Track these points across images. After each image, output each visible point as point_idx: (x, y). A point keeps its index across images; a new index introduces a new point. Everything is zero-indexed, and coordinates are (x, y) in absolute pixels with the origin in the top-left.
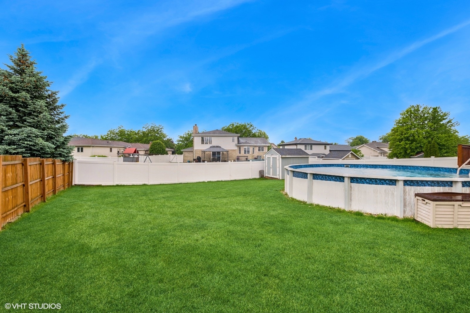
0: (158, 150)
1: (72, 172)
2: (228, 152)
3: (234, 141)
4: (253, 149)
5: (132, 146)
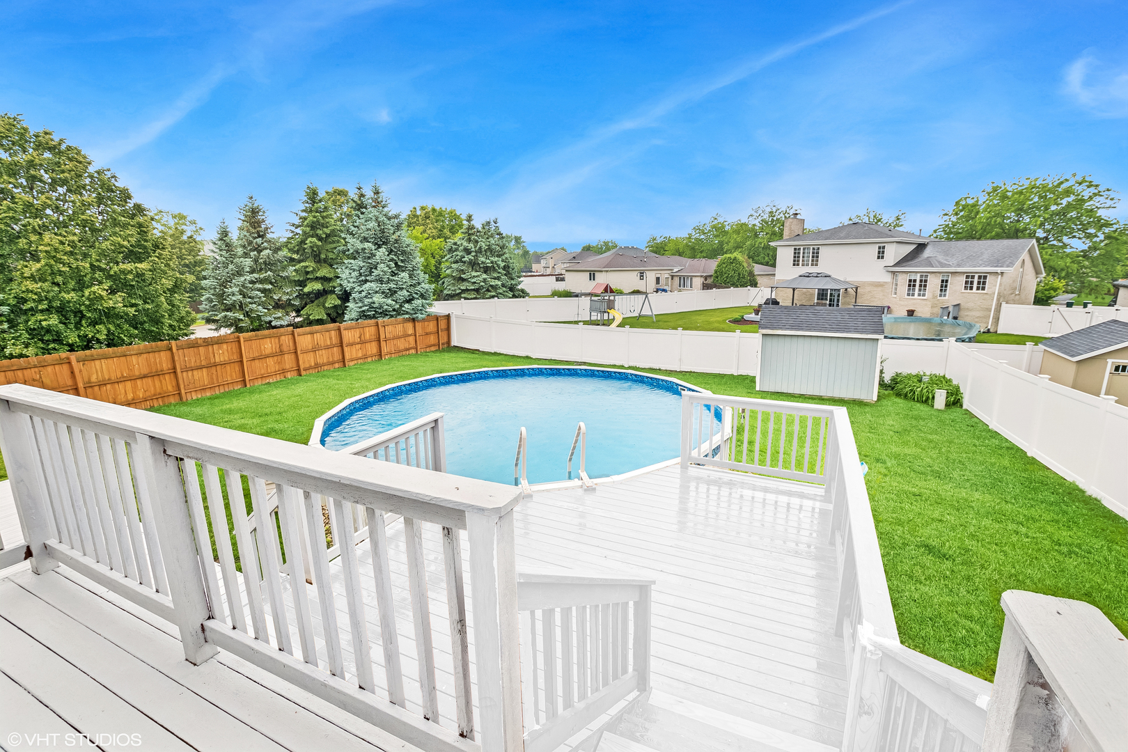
0: (727, 277)
1: (448, 329)
2: (857, 290)
3: (883, 257)
4: (943, 281)
5: (689, 265)
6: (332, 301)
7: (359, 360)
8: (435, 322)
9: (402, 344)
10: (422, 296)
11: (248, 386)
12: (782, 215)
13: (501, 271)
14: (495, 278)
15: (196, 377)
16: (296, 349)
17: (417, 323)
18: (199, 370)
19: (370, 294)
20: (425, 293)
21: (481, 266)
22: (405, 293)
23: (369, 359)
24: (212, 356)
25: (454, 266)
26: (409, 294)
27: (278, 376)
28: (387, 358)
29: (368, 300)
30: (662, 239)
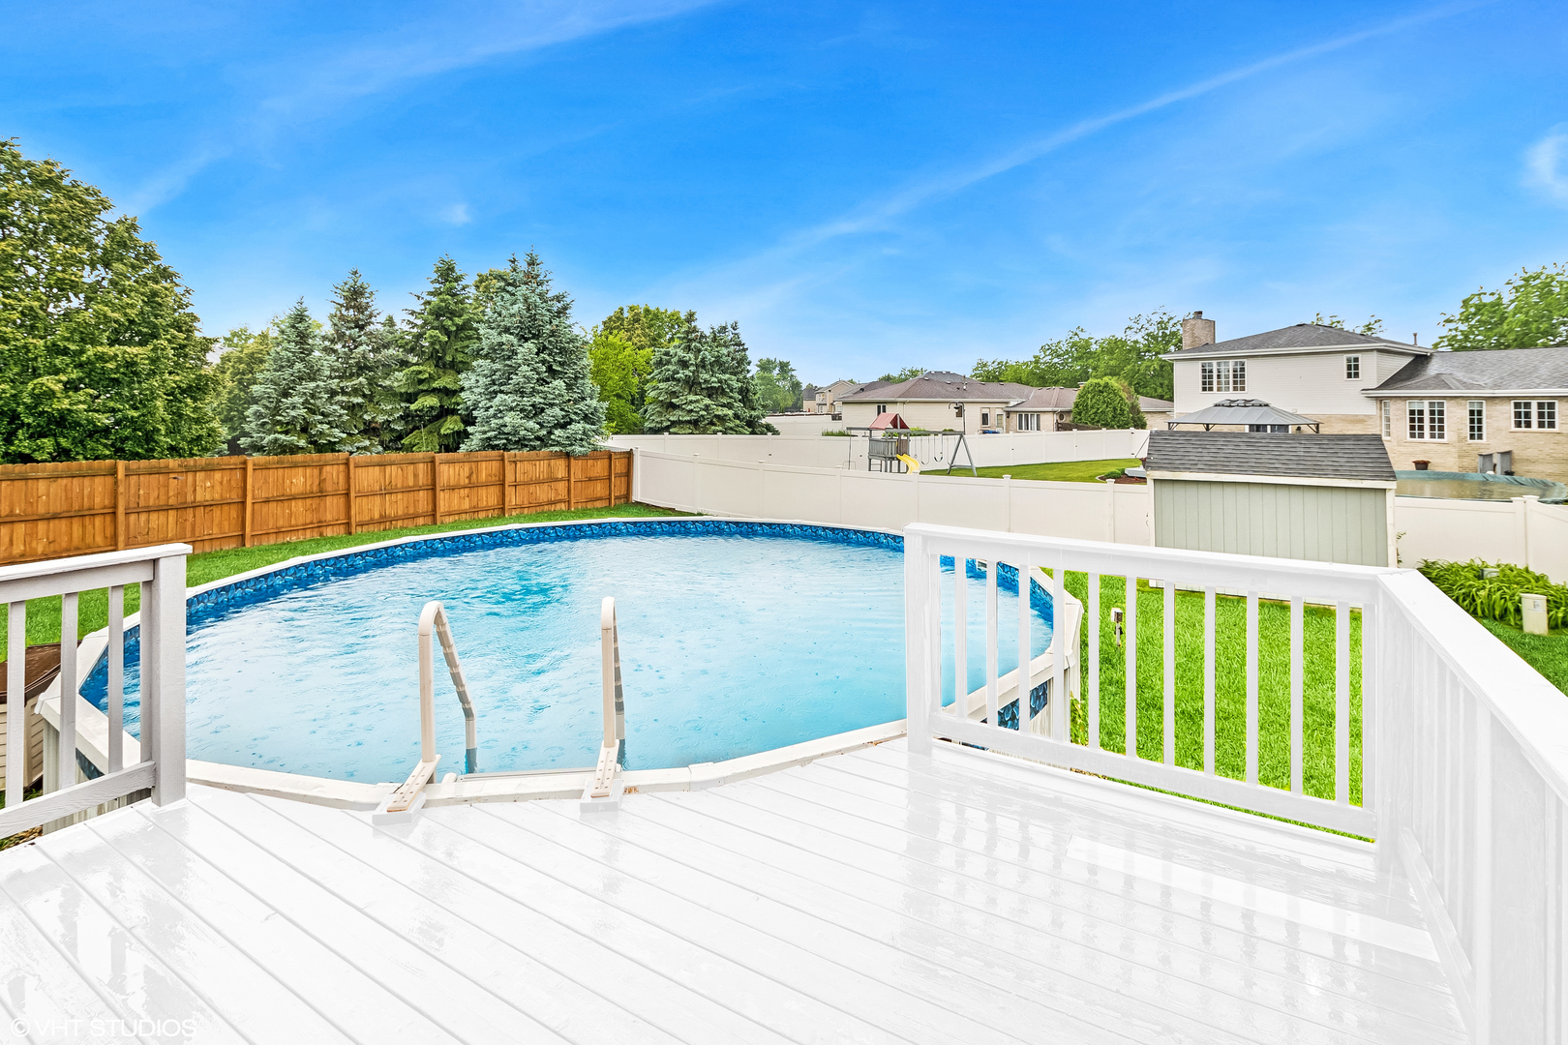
1: (628, 474)
2: (1318, 428)
3: (1357, 375)
4: (1472, 413)
5: (1035, 397)
6: (451, 425)
7: (464, 515)
8: (606, 461)
9: (543, 493)
10: (586, 418)
11: (248, 545)
12: (1179, 327)
13: (736, 395)
14: (724, 405)
15: (153, 524)
16: (349, 489)
17: (572, 460)
18: (161, 513)
19: (501, 412)
20: (592, 414)
21: (703, 386)
22: (557, 411)
23: (482, 515)
24: (190, 489)
25: (662, 385)
26: (564, 413)
27: (308, 531)
28: (514, 513)
29: (496, 421)
30: (995, 365)
